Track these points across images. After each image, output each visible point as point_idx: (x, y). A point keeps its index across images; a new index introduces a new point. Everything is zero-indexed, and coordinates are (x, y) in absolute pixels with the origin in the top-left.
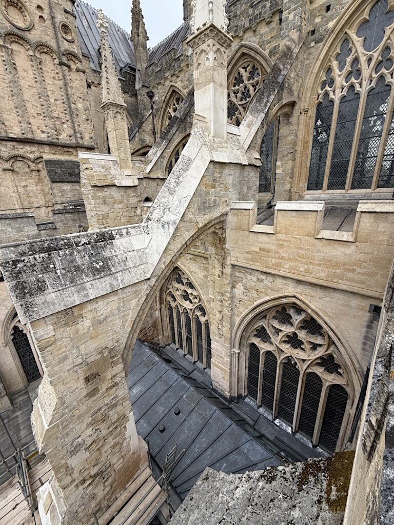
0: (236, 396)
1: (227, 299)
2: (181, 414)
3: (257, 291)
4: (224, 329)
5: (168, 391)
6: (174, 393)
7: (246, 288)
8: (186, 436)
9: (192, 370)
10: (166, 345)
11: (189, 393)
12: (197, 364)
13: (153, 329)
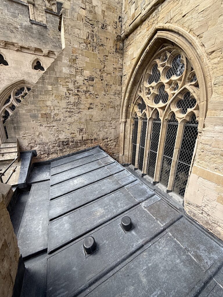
5: (117, 192)
6: (125, 196)
11: (153, 202)
12: (157, 185)
13: (115, 143)
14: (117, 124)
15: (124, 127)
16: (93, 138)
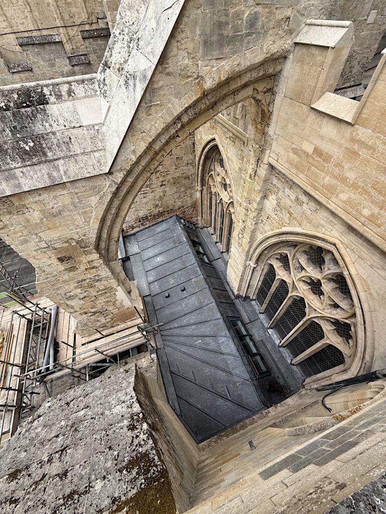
0: (244, 296)
1: (253, 210)
2: (185, 292)
3: (291, 214)
4: (244, 240)
5: (183, 270)
6: (186, 274)
7: (278, 205)
8: (182, 309)
9: (218, 257)
10: (204, 227)
11: (198, 279)
12: (224, 254)
13: (192, 209)
14: (192, 192)
15: (200, 194)
16: (169, 209)
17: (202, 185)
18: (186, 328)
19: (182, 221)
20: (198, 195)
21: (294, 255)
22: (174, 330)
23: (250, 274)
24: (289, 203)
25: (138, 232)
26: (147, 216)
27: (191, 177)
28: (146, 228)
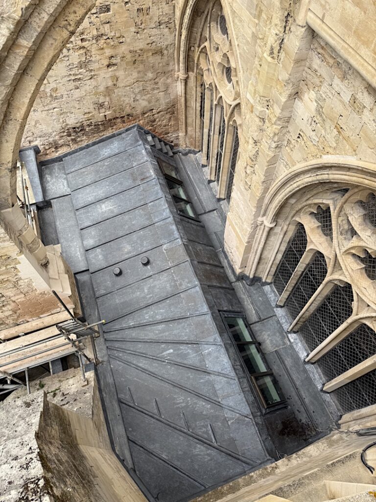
0: (251, 277)
1: (274, 120)
2: (149, 267)
3: (340, 130)
4: (255, 178)
5: (147, 229)
6: (153, 235)
7: (319, 111)
8: (143, 295)
9: (211, 209)
10: (190, 152)
11: (174, 245)
12: (222, 202)
13: (168, 116)
14: (169, 81)
15: (183, 87)
17: (188, 69)
18: (149, 328)
19: (150, 138)
20: (179, 88)
21: (342, 208)
22: (127, 332)
23: (263, 241)
24: (339, 108)
25: (66, 155)
26: (82, 126)
27: (165, 52)
28: (81, 149)
